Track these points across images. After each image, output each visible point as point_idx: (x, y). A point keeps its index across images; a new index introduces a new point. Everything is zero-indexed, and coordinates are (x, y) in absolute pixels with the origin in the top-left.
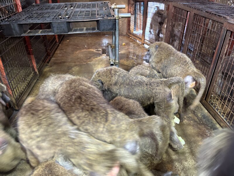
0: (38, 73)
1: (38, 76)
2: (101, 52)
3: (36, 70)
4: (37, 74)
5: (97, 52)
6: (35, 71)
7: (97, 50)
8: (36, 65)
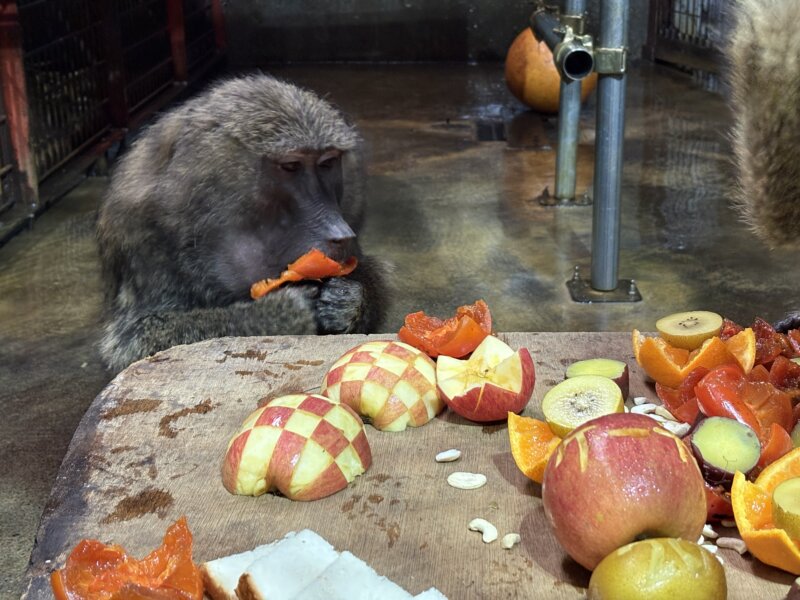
0: (32, 182)
1: (30, 203)
2: (469, 134)
3: (27, 164)
4: (29, 190)
5: (443, 132)
6: (15, 163)
7: (443, 126)
8: (25, 121)
